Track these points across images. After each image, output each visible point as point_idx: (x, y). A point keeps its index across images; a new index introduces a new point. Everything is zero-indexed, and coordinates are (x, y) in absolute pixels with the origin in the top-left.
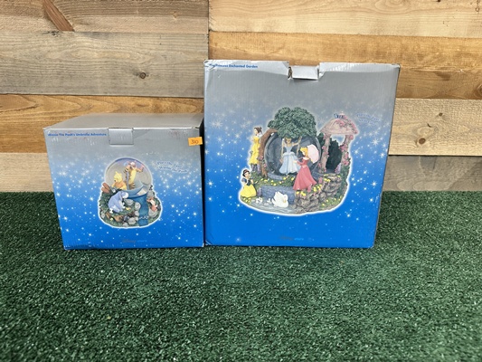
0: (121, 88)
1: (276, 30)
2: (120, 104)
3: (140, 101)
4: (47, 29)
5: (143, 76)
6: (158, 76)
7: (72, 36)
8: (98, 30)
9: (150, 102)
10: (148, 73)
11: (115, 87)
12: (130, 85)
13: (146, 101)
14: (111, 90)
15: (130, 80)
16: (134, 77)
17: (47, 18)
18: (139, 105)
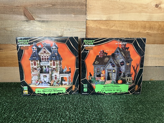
1: (111, 19)
4: (25, 20)
7: (34, 22)
8: (44, 20)
10: (63, 36)
17: (25, 15)
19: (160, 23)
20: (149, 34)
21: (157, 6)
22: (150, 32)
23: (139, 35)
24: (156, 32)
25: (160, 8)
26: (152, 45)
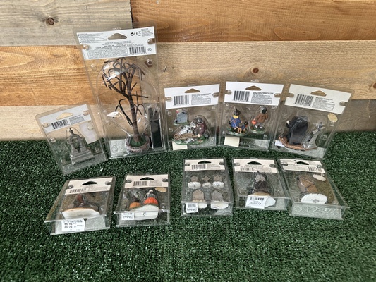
0: (28, 37)
2: (33, 56)
3: (55, 52)
5: (51, 21)
6: (69, 22)
9: (68, 52)
10: (57, 18)
11: (21, 36)
12: (38, 33)
13: (63, 50)
14: (16, 39)
15: (36, 28)
16: (40, 23)
18: (55, 56)
20: (343, 6)
23: (307, 10)
26: (340, 44)
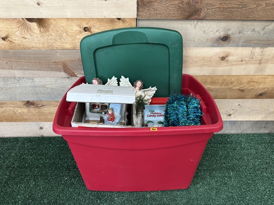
19: (224, 77)
21: (223, 58)
22: (211, 87)
24: (218, 87)
25: (227, 60)
